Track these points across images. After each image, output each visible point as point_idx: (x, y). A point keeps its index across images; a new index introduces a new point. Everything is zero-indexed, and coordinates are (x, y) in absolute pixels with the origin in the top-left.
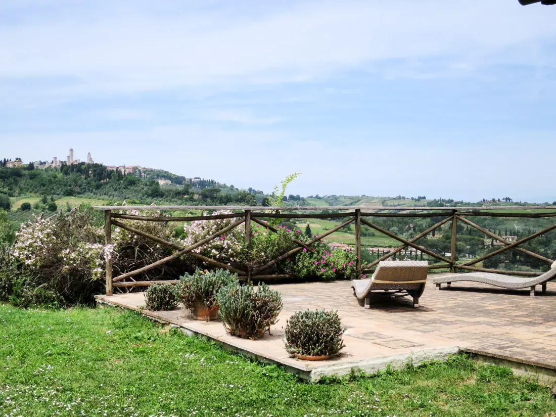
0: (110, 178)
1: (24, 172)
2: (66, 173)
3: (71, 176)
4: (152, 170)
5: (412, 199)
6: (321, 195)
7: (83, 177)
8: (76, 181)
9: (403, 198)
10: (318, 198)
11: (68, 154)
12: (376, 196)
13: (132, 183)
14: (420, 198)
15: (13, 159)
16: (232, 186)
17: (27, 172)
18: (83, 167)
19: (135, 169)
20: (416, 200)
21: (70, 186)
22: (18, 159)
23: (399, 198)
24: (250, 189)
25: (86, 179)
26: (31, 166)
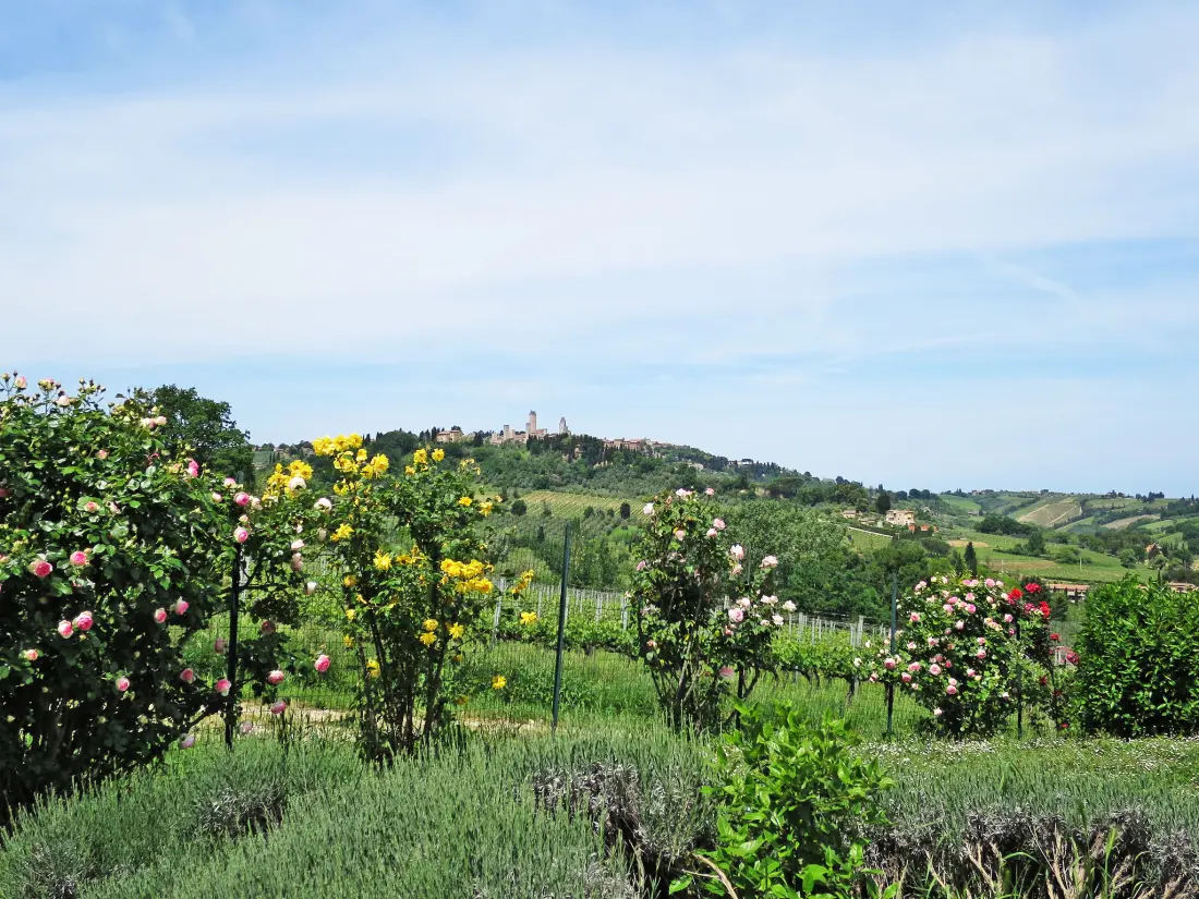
0: (610, 459)
1: (466, 450)
2: (536, 452)
3: (543, 458)
4: (670, 447)
5: (1138, 497)
6: (964, 491)
7: (565, 458)
8: (551, 464)
9: (1121, 495)
10: (960, 494)
11: (528, 419)
12: (1068, 492)
13: (649, 468)
14: (1153, 497)
15: (448, 429)
16: (808, 474)
17: (471, 450)
18: (565, 441)
19: (642, 443)
20: (1145, 500)
21: (543, 473)
22: (456, 429)
23: (1113, 495)
24: (839, 479)
25: (570, 461)
26: (479, 438)
